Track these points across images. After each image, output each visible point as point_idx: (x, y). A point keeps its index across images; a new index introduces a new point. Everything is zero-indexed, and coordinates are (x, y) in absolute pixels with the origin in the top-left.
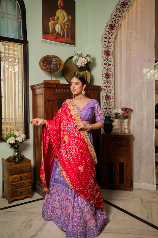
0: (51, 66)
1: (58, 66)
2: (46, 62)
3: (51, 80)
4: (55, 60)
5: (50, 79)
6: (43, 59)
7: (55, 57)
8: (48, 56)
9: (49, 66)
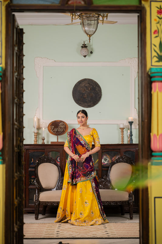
0: (57, 130)
1: (63, 130)
2: (53, 127)
3: (58, 142)
4: (62, 124)
5: (56, 141)
6: (51, 124)
7: (61, 121)
8: (55, 121)
9: (56, 130)
